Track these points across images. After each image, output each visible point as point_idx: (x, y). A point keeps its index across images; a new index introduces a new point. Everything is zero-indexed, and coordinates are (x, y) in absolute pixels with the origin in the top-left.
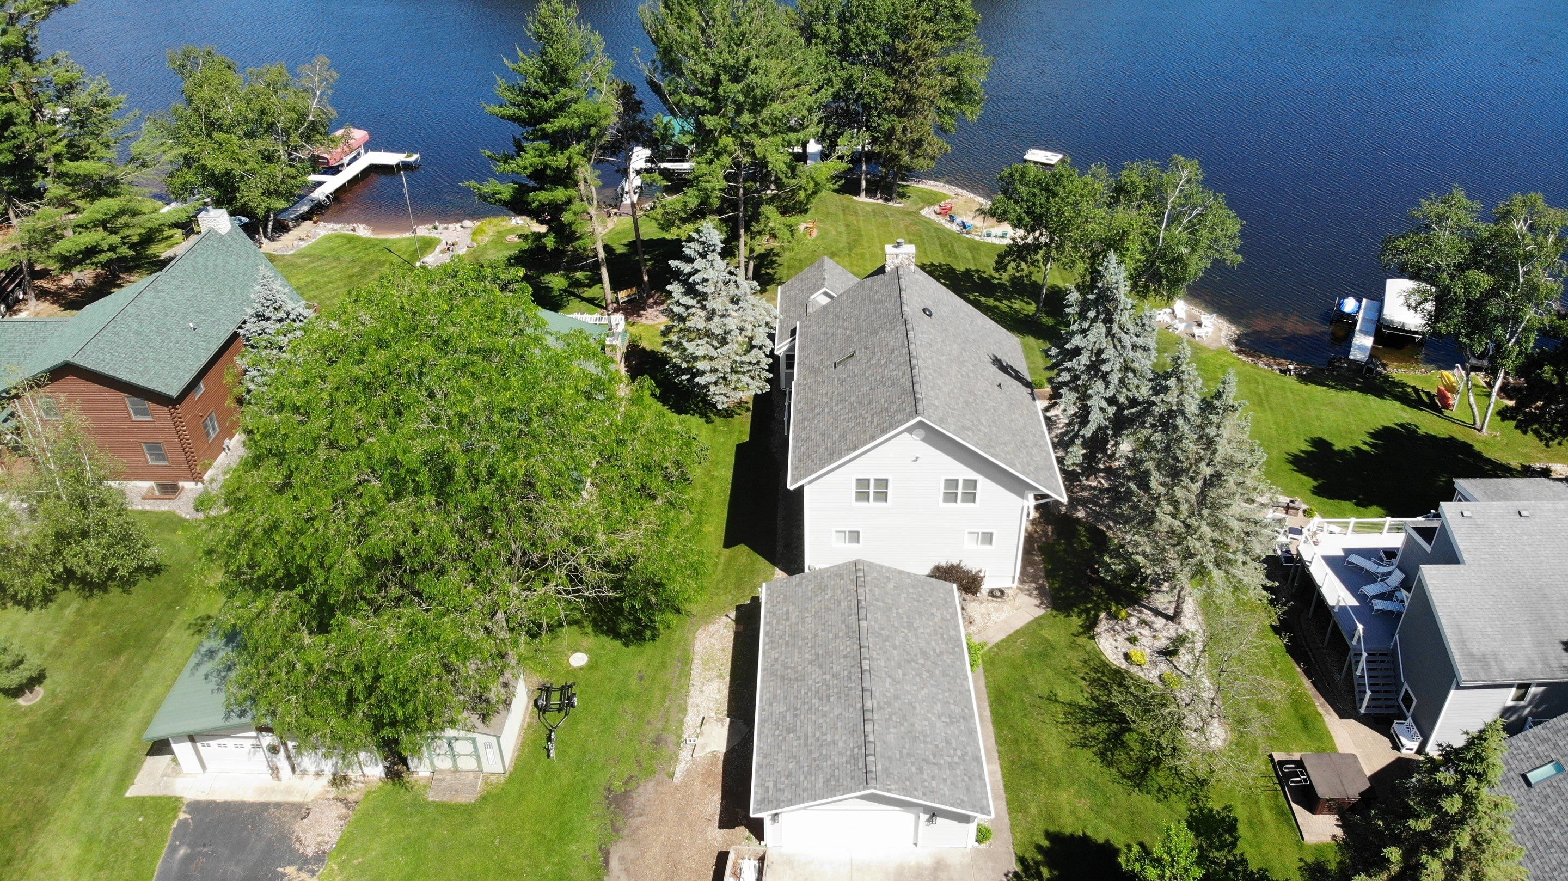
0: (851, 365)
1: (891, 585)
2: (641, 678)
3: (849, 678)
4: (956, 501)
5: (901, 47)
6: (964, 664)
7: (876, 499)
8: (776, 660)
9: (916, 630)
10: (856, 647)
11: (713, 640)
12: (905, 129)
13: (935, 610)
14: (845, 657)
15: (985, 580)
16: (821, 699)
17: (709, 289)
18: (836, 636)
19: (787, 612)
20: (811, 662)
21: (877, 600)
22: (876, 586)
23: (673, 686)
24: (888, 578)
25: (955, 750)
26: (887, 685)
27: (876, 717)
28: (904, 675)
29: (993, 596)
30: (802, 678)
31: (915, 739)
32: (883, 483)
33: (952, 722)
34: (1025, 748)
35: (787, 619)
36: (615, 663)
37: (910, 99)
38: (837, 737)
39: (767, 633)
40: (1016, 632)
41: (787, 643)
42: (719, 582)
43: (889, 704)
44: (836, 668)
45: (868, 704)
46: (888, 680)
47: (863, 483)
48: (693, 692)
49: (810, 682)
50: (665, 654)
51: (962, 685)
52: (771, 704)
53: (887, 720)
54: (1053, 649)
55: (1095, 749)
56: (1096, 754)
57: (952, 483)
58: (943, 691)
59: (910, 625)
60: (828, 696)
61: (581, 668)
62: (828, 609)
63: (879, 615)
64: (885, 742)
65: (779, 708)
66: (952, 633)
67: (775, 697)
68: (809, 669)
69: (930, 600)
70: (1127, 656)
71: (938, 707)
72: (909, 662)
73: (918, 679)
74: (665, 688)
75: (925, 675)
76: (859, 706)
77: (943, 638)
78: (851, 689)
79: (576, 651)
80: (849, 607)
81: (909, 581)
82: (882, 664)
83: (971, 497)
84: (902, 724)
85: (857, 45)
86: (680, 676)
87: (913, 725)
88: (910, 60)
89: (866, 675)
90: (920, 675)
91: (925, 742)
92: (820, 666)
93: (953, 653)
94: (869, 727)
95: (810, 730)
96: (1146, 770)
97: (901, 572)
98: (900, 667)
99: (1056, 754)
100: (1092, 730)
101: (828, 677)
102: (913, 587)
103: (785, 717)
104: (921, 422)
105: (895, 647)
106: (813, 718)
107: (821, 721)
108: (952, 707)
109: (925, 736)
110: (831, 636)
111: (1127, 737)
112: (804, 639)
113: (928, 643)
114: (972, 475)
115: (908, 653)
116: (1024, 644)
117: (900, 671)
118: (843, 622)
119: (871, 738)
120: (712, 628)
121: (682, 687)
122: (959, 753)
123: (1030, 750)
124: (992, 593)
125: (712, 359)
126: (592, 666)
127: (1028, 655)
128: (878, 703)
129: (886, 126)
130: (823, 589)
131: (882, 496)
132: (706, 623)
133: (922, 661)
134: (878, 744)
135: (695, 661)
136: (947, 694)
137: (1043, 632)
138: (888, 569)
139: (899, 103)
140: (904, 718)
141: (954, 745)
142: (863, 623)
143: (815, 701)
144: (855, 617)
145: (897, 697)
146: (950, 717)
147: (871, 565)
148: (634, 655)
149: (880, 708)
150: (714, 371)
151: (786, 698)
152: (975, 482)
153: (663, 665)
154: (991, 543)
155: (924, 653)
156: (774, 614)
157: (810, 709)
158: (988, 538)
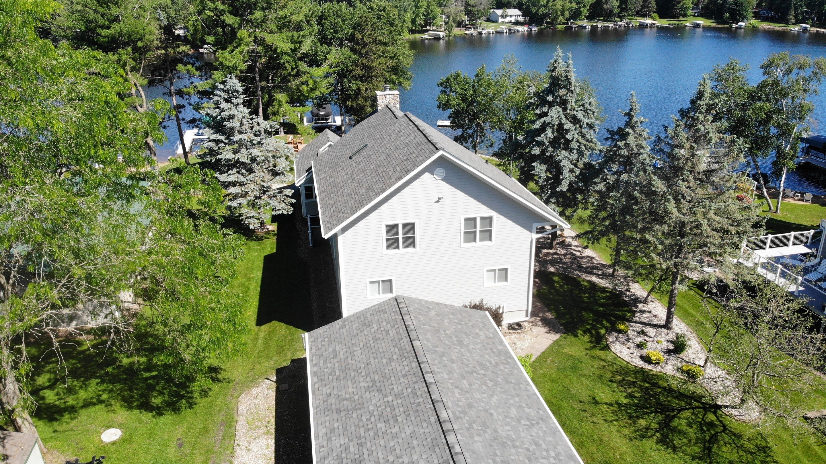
0: (364, 153)
1: (433, 313)
2: (181, 446)
3: (415, 394)
4: (475, 241)
5: (359, 36)
6: (521, 372)
7: (405, 246)
8: (329, 395)
9: (467, 346)
10: (415, 364)
11: (257, 402)
12: (366, 90)
13: (477, 331)
14: (405, 376)
15: (504, 316)
16: (387, 422)
17: (235, 123)
18: (391, 360)
19: (335, 351)
20: (367, 389)
21: (424, 324)
22: (420, 314)
23: (217, 449)
24: (428, 308)
25: (547, 450)
26: (457, 395)
27: (456, 427)
28: (470, 385)
29: (514, 329)
30: (360, 406)
31: (503, 445)
32: (410, 227)
33: (532, 425)
34: (594, 449)
35: (336, 356)
36: (151, 434)
37: (368, 68)
38: (415, 457)
39: (315, 374)
40: (543, 353)
41: (338, 378)
42: (259, 352)
43: (464, 413)
44: (397, 389)
45: (443, 415)
46: (456, 391)
47: (392, 229)
48: (238, 451)
49: (371, 408)
50: (206, 420)
51: (527, 390)
52: (329, 439)
53: (468, 429)
54: (581, 362)
55: (655, 438)
56: (658, 442)
57: (471, 221)
58: (513, 397)
59: (460, 343)
60: (395, 418)
61: (114, 443)
62: (376, 340)
63: (429, 336)
64: (473, 452)
65: (338, 442)
66: (500, 347)
67: (333, 431)
68: (368, 395)
69: (471, 324)
70: (642, 358)
71: (514, 412)
72: (471, 373)
73: (484, 387)
74: (208, 451)
75: (490, 383)
76: (434, 419)
77: (493, 352)
78: (419, 404)
79: (109, 427)
80: (398, 333)
81: (446, 310)
82: (446, 376)
83: (488, 235)
84: (485, 432)
85: (331, 33)
86: (224, 438)
87: (496, 431)
88: (365, 45)
89: (433, 388)
90: (485, 384)
91: (514, 447)
92: (379, 391)
93: (508, 363)
94: (451, 439)
95: (381, 456)
96: (709, 449)
97: (438, 304)
98: (463, 378)
99: (624, 449)
100: (643, 423)
101: (390, 398)
102: (453, 314)
103: (347, 449)
104: (442, 157)
105: (453, 361)
106: (382, 443)
107: (392, 443)
108: (527, 410)
109: (513, 441)
110: (384, 361)
111: (675, 423)
112: (356, 370)
113: (482, 356)
114: (488, 212)
115: (467, 366)
116: (553, 361)
117: (465, 382)
118: (394, 347)
119: (457, 449)
120: (255, 391)
121: (226, 449)
122: (552, 454)
123: (598, 450)
124: (511, 327)
125: (242, 184)
126: (125, 440)
127: (561, 370)
128: (454, 413)
129: (355, 87)
130: (369, 325)
131: (410, 242)
132: (249, 387)
133: (482, 372)
134: (467, 455)
135: (240, 423)
136: (517, 399)
137: (565, 351)
138: (427, 302)
139: (361, 73)
140: (485, 425)
141: (544, 446)
142: (416, 343)
143: (381, 426)
144: (406, 340)
145: (470, 406)
146: (528, 419)
147: (409, 299)
148: (173, 424)
149: (457, 418)
150: (244, 195)
151: (345, 429)
152: (490, 219)
153: (205, 430)
154: (506, 279)
155: (481, 364)
156: (320, 356)
157: (376, 434)
158: (504, 274)
